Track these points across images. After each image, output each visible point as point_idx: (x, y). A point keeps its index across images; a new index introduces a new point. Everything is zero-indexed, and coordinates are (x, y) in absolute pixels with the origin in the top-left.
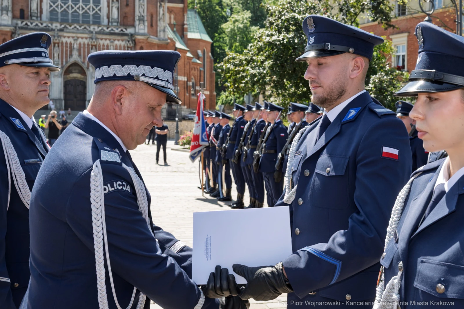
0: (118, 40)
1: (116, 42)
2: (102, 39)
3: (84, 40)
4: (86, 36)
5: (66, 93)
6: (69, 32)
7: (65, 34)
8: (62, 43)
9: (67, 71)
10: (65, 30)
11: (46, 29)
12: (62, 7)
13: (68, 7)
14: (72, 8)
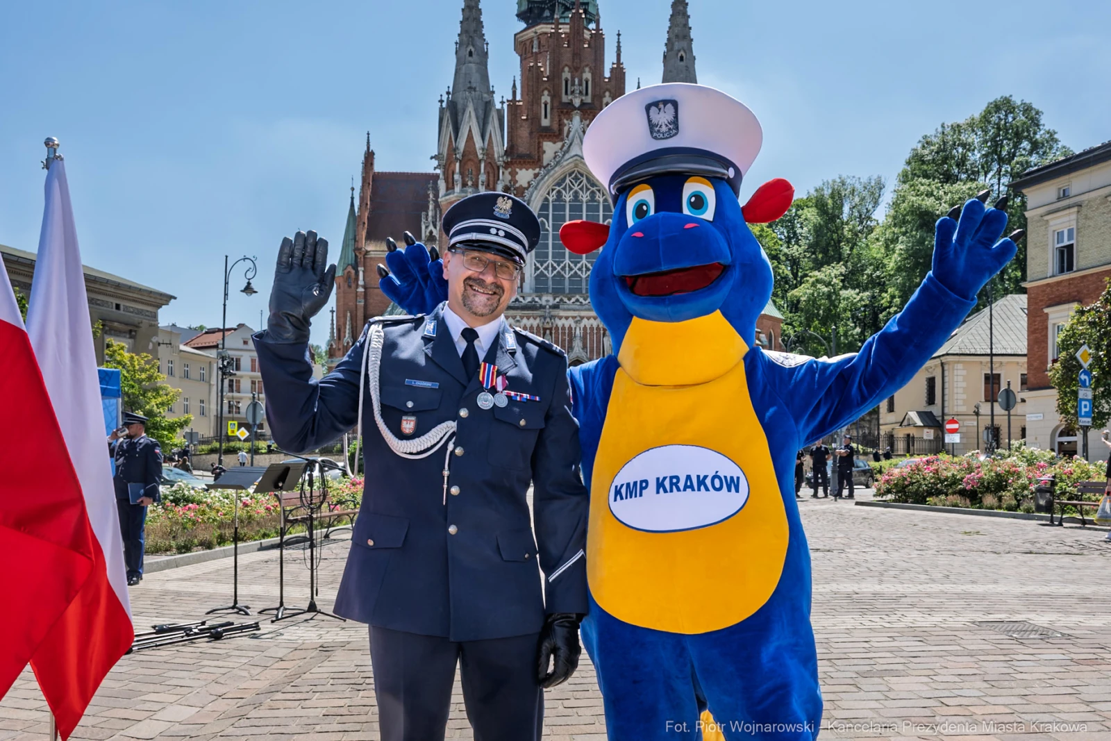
3: (592, 321)
6: (569, 310)
7: (562, 313)
8: (557, 328)
10: (561, 306)
11: (532, 307)
12: (554, 269)
13: (563, 269)
14: (571, 269)
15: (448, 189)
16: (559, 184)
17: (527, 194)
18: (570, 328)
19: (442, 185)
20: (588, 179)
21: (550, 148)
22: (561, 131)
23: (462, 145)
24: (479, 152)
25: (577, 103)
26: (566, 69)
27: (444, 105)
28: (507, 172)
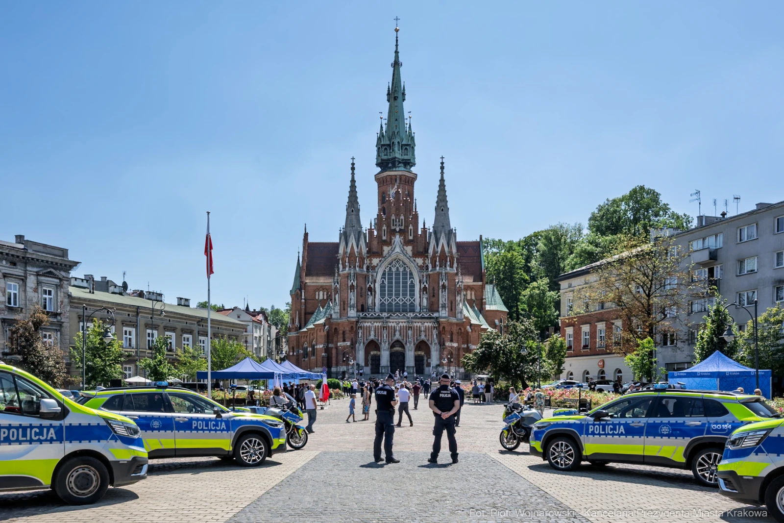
0: (427, 322)
1: (426, 324)
2: (416, 322)
3: (404, 323)
4: (405, 320)
5: (391, 361)
6: (393, 319)
7: (391, 321)
8: (389, 327)
9: (392, 346)
10: (391, 317)
11: (379, 318)
12: (388, 300)
13: (392, 300)
14: (395, 300)
15: (343, 268)
16: (390, 264)
17: (376, 269)
18: (394, 327)
19: (341, 266)
20: (403, 262)
21: (386, 249)
22: (391, 242)
23: (349, 250)
24: (356, 253)
25: (398, 229)
26: (393, 215)
27: (342, 232)
28: (368, 260)
